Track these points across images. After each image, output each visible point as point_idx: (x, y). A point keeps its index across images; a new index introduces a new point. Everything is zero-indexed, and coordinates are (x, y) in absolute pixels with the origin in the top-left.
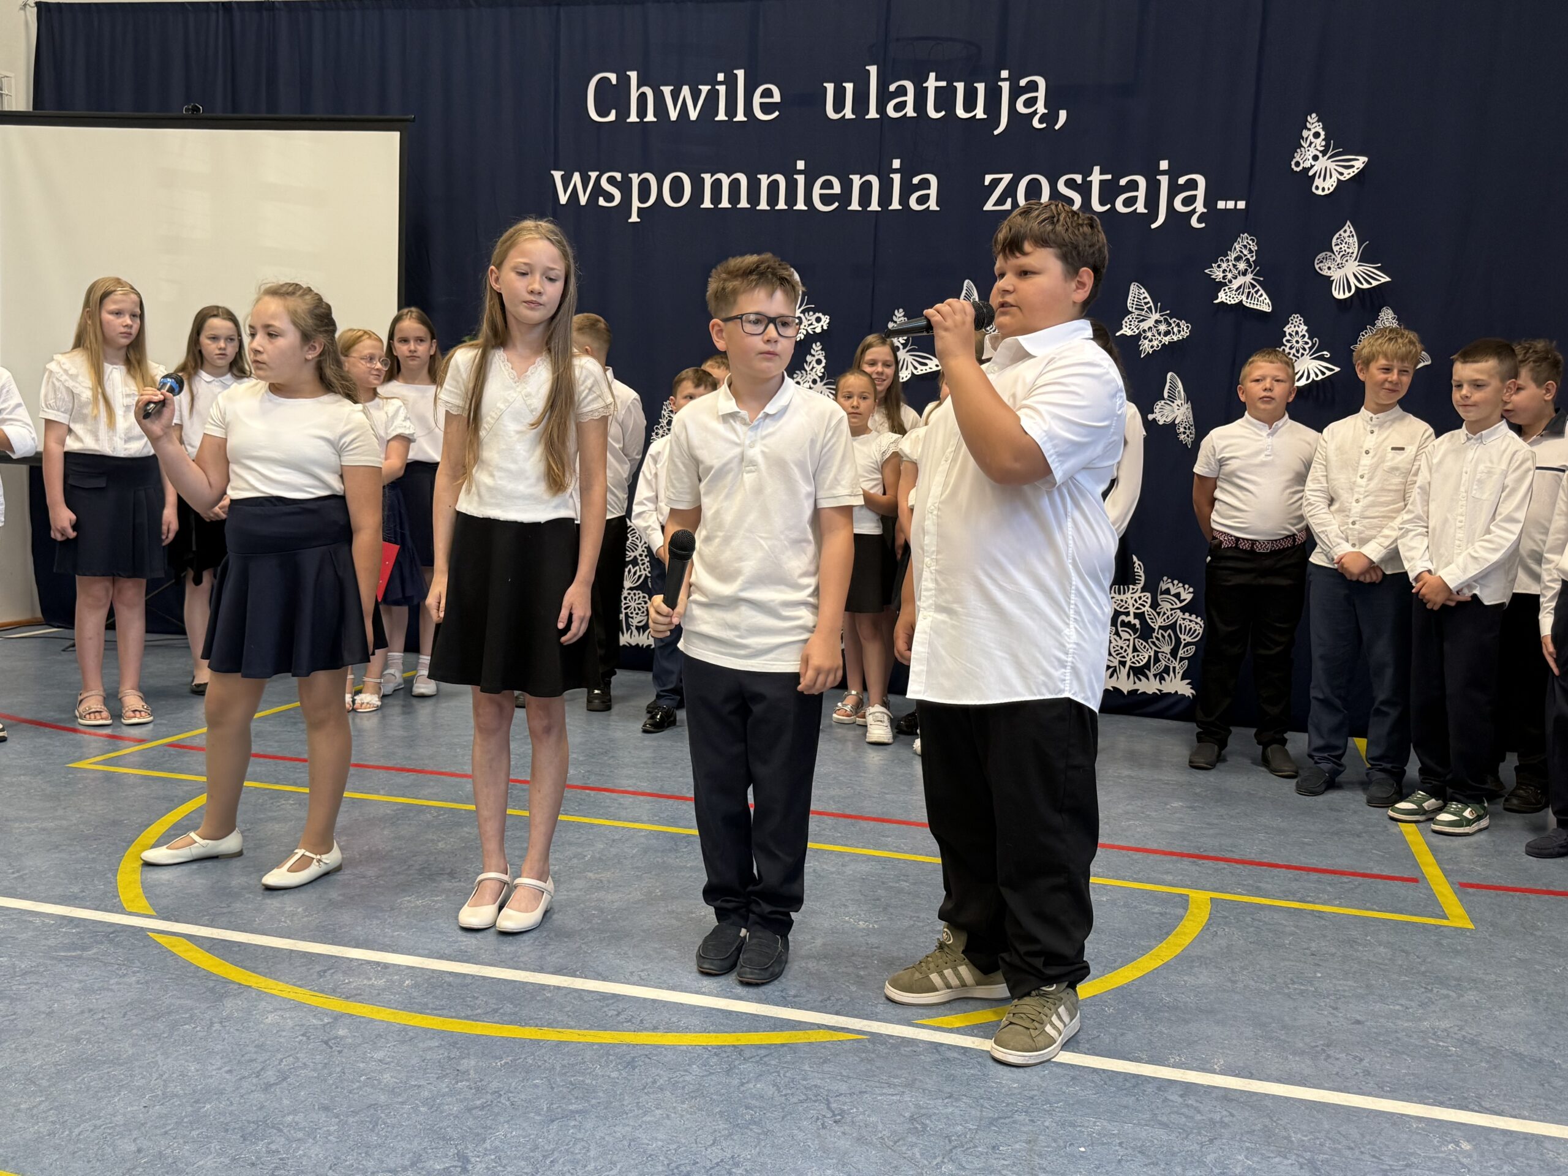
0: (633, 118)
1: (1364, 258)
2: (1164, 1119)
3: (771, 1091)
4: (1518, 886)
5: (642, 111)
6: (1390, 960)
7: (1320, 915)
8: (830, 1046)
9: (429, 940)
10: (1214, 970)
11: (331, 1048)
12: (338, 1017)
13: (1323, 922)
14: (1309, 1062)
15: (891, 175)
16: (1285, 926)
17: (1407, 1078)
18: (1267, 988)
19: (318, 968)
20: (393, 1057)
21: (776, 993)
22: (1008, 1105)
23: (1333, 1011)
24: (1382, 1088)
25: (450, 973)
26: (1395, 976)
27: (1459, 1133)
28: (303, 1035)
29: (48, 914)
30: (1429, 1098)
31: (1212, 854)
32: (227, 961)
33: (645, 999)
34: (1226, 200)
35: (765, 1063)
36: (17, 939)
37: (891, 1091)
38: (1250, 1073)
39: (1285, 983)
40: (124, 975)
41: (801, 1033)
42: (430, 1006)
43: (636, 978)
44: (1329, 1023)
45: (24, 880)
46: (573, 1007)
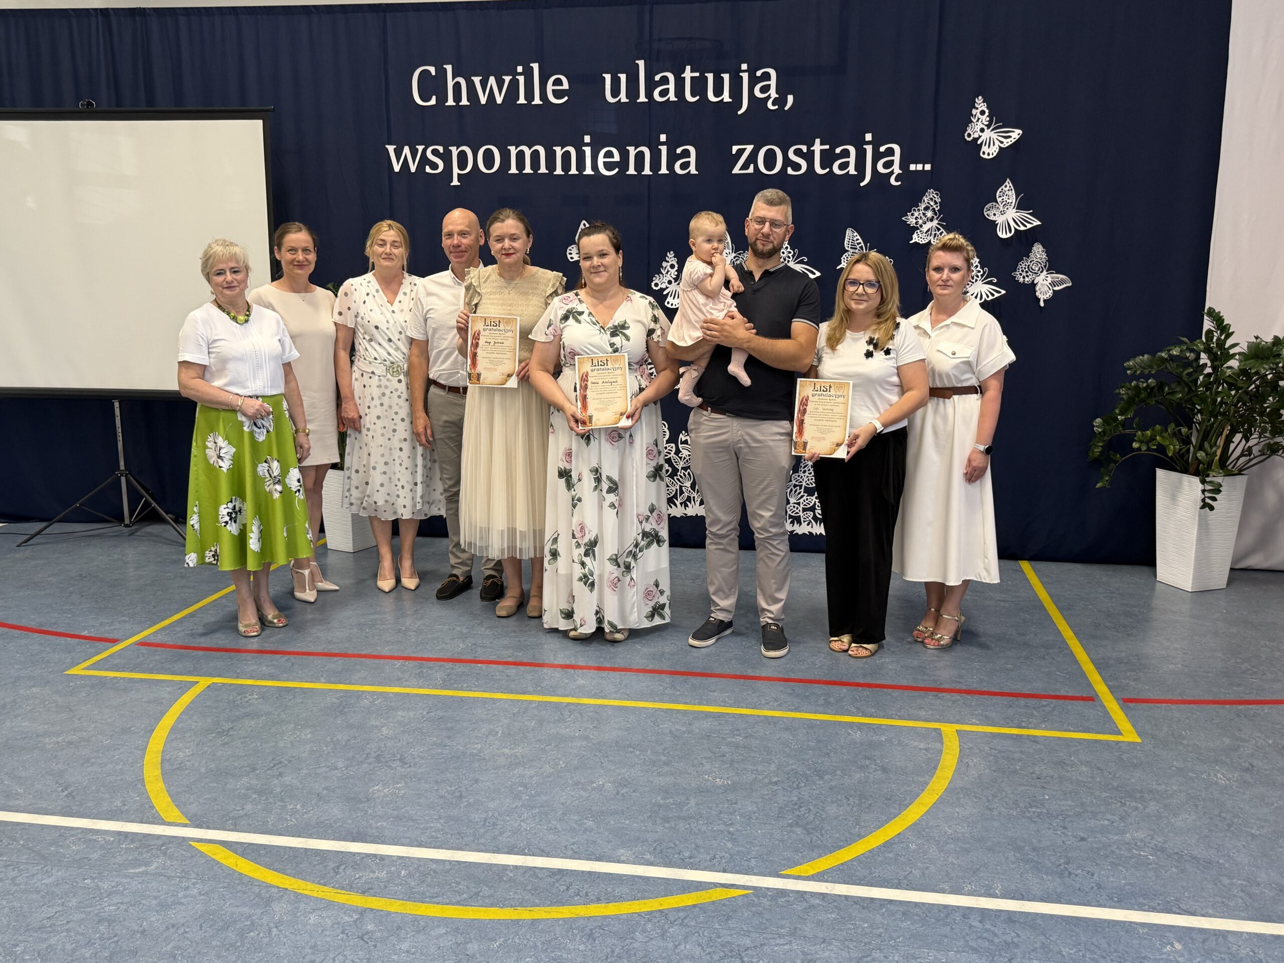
0: (450, 102)
1: (1020, 207)
2: (973, 944)
3: (697, 951)
4: (1162, 697)
5: (457, 98)
6: (1092, 777)
7: (1034, 740)
8: (728, 903)
9: (406, 829)
10: (975, 800)
11: (367, 943)
12: (363, 912)
13: (1039, 746)
14: (1058, 880)
15: (660, 147)
16: (1014, 752)
17: (1127, 887)
18: (1015, 813)
19: (332, 865)
20: (416, 947)
21: (676, 856)
22: (865, 944)
23: (1063, 831)
24: (1112, 899)
25: (432, 860)
26: (1098, 793)
27: (1171, 935)
28: (343, 932)
29: (105, 831)
30: (1144, 905)
31: (947, 686)
32: (261, 865)
33: (583, 872)
34: (916, 163)
35: (686, 925)
36: (91, 859)
37: (782, 941)
38: (1022, 895)
39: (1025, 807)
40: (187, 888)
41: (703, 893)
42: (428, 894)
43: (570, 852)
44: (1063, 842)
45: (74, 798)
46: (533, 885)
